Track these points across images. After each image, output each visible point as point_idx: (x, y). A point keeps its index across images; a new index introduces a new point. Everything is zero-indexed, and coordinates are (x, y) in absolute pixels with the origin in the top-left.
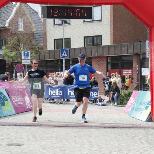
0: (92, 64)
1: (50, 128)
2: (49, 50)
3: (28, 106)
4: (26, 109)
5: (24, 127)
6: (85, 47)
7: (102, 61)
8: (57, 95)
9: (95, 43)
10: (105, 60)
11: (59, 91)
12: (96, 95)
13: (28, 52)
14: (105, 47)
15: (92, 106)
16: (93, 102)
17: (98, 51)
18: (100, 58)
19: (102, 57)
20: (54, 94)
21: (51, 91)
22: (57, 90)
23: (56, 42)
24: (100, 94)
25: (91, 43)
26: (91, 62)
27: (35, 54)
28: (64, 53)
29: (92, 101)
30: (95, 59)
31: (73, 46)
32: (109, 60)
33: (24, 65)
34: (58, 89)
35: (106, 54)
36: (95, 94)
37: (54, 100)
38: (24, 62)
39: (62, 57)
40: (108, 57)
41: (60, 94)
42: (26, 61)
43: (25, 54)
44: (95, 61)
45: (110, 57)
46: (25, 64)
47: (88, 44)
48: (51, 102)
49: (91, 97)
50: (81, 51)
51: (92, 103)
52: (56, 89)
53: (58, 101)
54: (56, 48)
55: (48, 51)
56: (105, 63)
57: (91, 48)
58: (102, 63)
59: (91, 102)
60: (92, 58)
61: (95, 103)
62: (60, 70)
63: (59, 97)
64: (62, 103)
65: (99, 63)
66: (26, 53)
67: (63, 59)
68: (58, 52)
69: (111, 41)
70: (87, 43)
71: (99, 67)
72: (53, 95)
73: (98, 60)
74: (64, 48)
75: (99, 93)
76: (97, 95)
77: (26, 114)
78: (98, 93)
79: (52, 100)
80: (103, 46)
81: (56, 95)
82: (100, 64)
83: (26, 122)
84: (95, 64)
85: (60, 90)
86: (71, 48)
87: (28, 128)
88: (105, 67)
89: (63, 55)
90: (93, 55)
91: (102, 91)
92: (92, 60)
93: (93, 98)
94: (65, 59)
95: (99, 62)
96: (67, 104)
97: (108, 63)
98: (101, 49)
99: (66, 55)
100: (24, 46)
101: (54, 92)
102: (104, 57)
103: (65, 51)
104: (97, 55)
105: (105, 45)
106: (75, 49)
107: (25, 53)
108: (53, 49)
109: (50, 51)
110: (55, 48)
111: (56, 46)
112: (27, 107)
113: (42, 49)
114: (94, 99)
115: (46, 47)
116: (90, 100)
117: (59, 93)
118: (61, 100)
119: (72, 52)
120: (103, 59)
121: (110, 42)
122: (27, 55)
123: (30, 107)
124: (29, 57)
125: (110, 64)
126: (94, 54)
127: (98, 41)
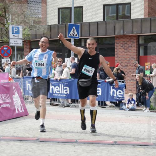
0: (115, 47)
1: (51, 144)
2: (50, 24)
3: (18, 110)
4: (15, 114)
5: (12, 143)
6: (106, 20)
7: (130, 43)
8: (62, 94)
9: (120, 14)
10: (135, 41)
11: (65, 88)
12: (120, 94)
13: (18, 28)
14: (136, 20)
15: (114, 111)
16: (116, 106)
17: (125, 26)
18: (128, 38)
19: (130, 36)
20: (58, 91)
21: (53, 87)
22: (62, 85)
23: (61, 12)
24: (126, 92)
25: (115, 15)
26: (114, 44)
27: (29, 31)
28: (73, 29)
29: (114, 103)
30: (119, 39)
31: (87, 19)
32: (141, 42)
33: (13, 48)
34: (64, 84)
35: (136, 32)
36: (120, 92)
37: (56, 101)
38: (12, 42)
39: (69, 35)
40: (139, 36)
41: (66, 92)
42: (15, 41)
43: (14, 31)
44: (120, 42)
45: (143, 37)
46: (13, 45)
47: (110, 15)
48: (53, 104)
49: (113, 96)
50: (99, 26)
51: (114, 107)
52: (60, 85)
53: (63, 103)
54: (61, 22)
55: (48, 25)
56: (134, 46)
57: (114, 23)
58: (130, 45)
59: (113, 105)
60: (116, 38)
61: (119, 106)
62: (66, 54)
63: (64, 96)
64: (68, 106)
65: (126, 45)
66: (16, 29)
67: (71, 39)
68: (64, 28)
69: (145, 12)
70: (108, 14)
71: (126, 51)
72: (56, 93)
73: (124, 40)
74: (73, 23)
75: (125, 90)
76: (122, 94)
77: (15, 122)
78: (123, 91)
79: (54, 101)
80: (132, 20)
81: (60, 94)
82: (128, 46)
83: (15, 135)
84: (120, 47)
85: (66, 86)
86: (84, 21)
87: (18, 144)
88: (135, 51)
89: (72, 32)
90: (116, 34)
91: (130, 89)
92: (116, 41)
93: (116, 99)
94: (74, 39)
95: (127, 43)
96: (76, 107)
97: (139, 46)
98: (130, 24)
99: (76, 33)
100: (12, 19)
101: (57, 88)
102: (134, 36)
103: (74, 27)
104: (123, 34)
105: (136, 17)
106: (89, 23)
107: (14, 28)
108: (57, 23)
109: (52, 26)
110: (59, 22)
111: (61, 18)
112: (17, 112)
113: (39, 22)
114: (118, 100)
115: (46, 20)
116: (111, 102)
117: (65, 90)
118: (67, 100)
119: (86, 28)
120: (132, 40)
121: (143, 13)
122: (18, 33)
123: (21, 111)
124: (20, 36)
125: (143, 47)
126: (119, 32)
127: (125, 11)
